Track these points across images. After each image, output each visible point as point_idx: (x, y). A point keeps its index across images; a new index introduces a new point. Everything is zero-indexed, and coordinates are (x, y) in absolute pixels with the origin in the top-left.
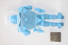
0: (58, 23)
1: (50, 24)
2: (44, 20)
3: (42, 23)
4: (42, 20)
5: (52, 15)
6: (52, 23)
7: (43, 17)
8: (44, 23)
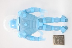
0: (62, 26)
1: (53, 28)
2: (46, 24)
3: (44, 28)
4: (44, 24)
5: (54, 18)
6: (55, 27)
7: (44, 21)
8: (46, 27)
